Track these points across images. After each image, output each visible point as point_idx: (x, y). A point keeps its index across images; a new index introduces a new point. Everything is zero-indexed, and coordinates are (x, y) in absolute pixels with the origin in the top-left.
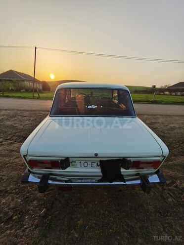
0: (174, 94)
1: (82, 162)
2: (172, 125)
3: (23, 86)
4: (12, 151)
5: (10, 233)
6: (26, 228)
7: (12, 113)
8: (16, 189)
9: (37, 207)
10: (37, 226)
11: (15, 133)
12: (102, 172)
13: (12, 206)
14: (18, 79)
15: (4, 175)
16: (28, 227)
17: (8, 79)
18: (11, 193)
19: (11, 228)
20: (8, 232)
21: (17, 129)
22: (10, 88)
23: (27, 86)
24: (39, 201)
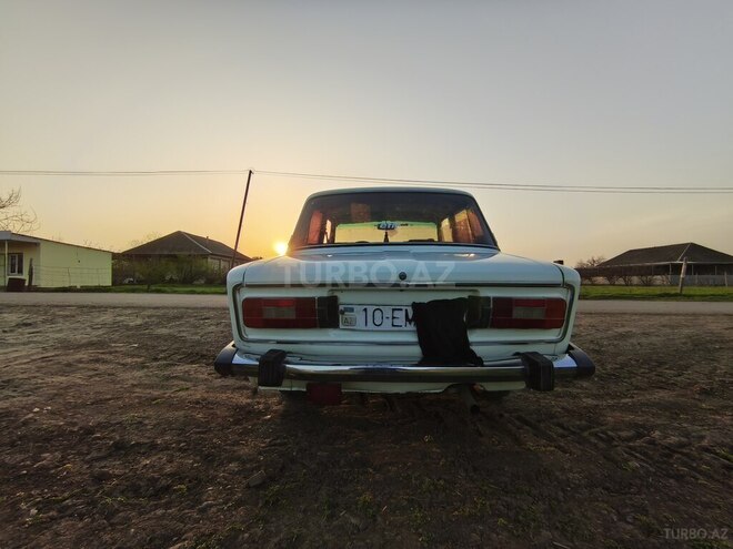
0: (621, 281)
1: (371, 309)
2: (621, 330)
3: (204, 269)
4: (168, 378)
5: (163, 515)
6: (211, 506)
7: (171, 313)
8: (179, 442)
9: (239, 473)
10: (239, 503)
11: (178, 349)
12: (421, 343)
13: (168, 469)
14: (192, 252)
15: (147, 418)
16: (216, 505)
17: (166, 253)
18: (167, 448)
19: (167, 506)
20: (160, 512)
21: (185, 341)
22: (167, 278)
23: (213, 270)
24: (244, 463)
